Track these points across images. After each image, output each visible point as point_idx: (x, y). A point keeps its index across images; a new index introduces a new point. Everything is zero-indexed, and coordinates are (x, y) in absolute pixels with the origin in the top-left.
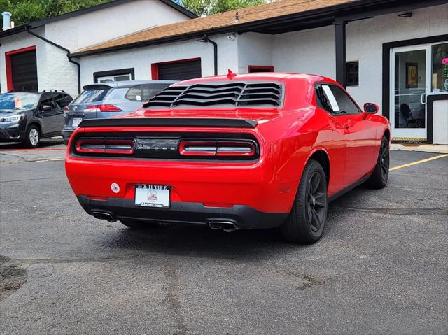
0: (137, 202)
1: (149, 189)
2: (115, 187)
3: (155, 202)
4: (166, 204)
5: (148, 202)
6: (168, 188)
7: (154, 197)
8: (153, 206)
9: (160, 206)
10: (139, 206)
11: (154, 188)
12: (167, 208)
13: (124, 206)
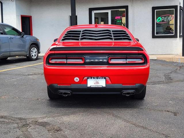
0: (89, 85)
2: (77, 79)
3: (98, 85)
4: (104, 85)
5: (95, 85)
6: (105, 78)
7: (97, 83)
8: (97, 87)
9: (101, 87)
10: (90, 87)
11: (97, 78)
12: (104, 87)
13: (81, 88)
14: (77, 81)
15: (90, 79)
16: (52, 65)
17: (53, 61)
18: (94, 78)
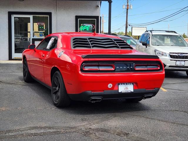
0: (120, 91)
1: (125, 85)
4: (132, 91)
6: (133, 84)
7: (127, 88)
8: (127, 92)
9: (130, 92)
10: (121, 93)
11: (127, 84)
12: (132, 92)
13: (113, 93)
14: (111, 87)
15: (121, 85)
16: (86, 73)
17: (86, 68)
18: (124, 84)
